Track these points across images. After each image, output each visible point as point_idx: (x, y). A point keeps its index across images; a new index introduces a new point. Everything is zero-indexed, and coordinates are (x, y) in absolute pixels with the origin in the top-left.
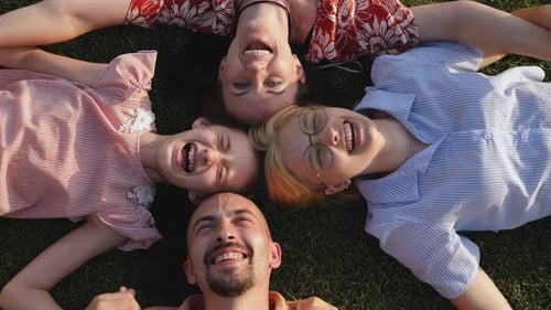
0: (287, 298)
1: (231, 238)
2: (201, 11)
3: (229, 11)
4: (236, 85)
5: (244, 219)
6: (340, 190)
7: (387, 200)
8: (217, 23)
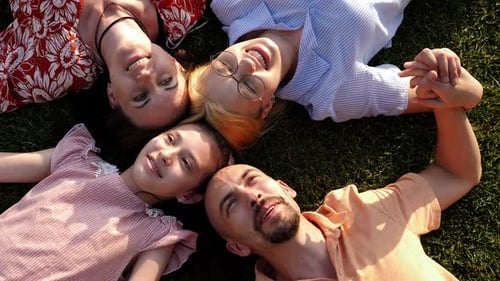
0: (314, 209)
1: (259, 196)
2: (52, 74)
3: (84, 54)
4: (136, 99)
5: (252, 178)
6: (271, 107)
7: (309, 86)
8: (83, 70)
